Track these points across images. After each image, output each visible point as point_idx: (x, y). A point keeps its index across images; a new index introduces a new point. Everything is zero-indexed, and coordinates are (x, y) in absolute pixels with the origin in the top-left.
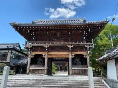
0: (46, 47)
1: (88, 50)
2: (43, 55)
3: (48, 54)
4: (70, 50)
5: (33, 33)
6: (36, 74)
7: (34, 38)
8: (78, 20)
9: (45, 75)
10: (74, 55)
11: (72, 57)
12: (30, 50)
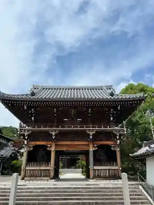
0: (54, 133)
1: (118, 138)
2: (47, 147)
3: (56, 145)
4: (91, 138)
5: (33, 110)
6: (37, 178)
7: (33, 118)
8: (102, 89)
9: (51, 179)
10: (97, 147)
11: (94, 149)
12: (26, 138)
